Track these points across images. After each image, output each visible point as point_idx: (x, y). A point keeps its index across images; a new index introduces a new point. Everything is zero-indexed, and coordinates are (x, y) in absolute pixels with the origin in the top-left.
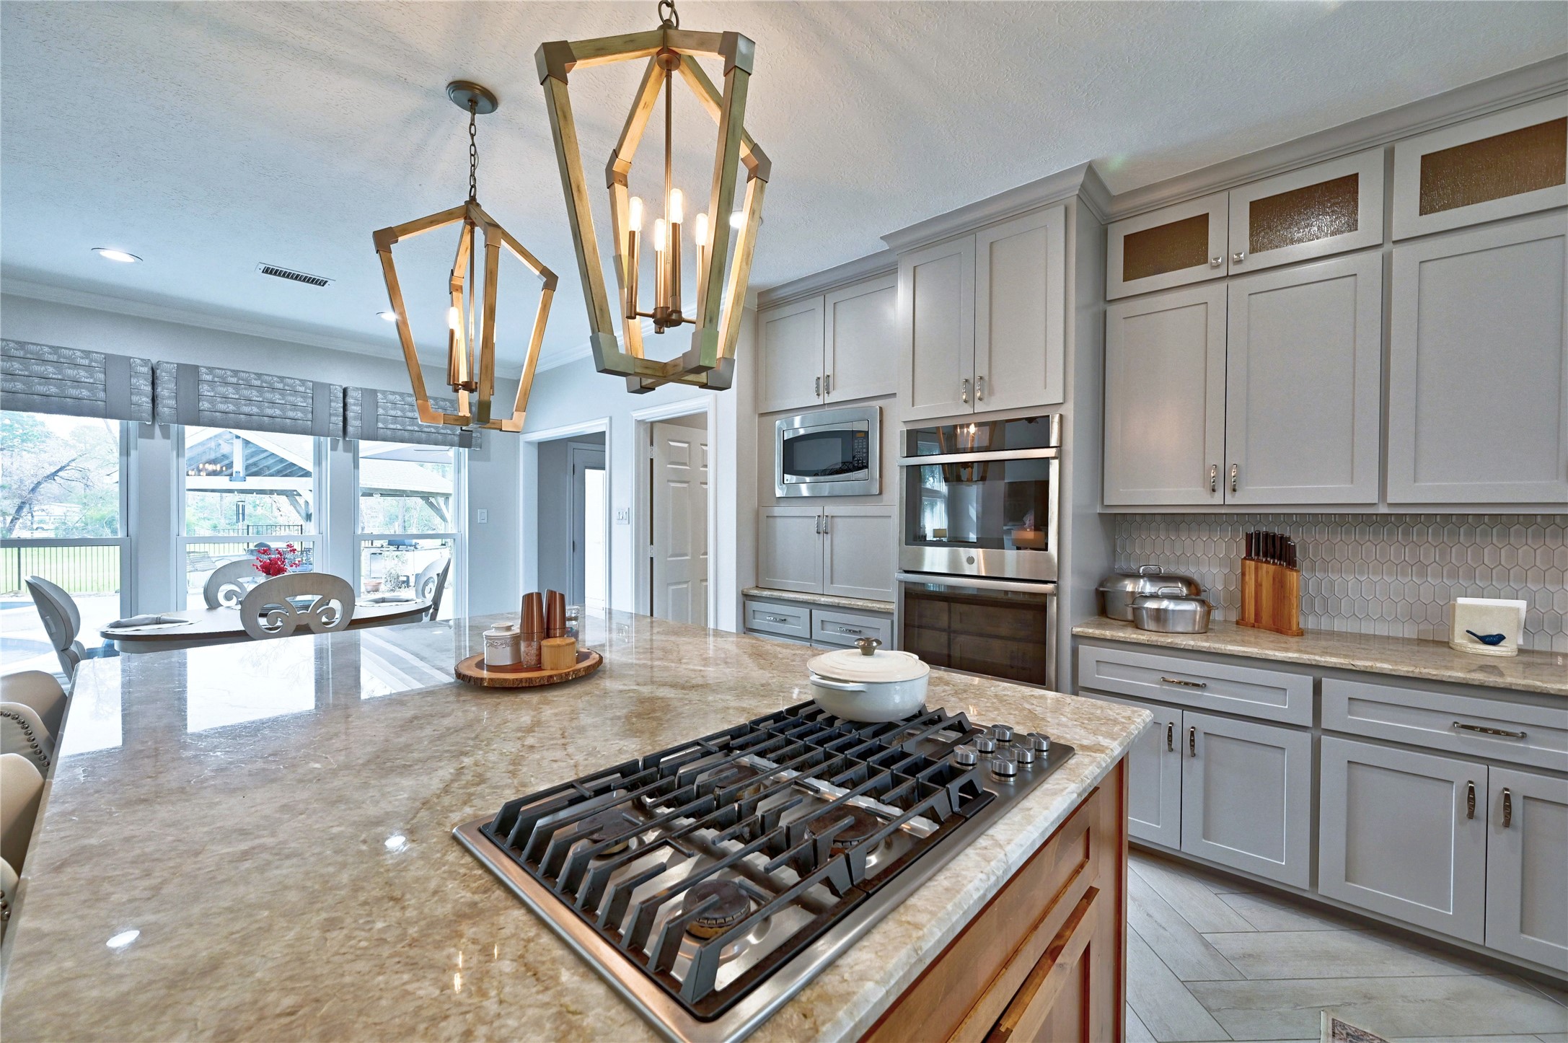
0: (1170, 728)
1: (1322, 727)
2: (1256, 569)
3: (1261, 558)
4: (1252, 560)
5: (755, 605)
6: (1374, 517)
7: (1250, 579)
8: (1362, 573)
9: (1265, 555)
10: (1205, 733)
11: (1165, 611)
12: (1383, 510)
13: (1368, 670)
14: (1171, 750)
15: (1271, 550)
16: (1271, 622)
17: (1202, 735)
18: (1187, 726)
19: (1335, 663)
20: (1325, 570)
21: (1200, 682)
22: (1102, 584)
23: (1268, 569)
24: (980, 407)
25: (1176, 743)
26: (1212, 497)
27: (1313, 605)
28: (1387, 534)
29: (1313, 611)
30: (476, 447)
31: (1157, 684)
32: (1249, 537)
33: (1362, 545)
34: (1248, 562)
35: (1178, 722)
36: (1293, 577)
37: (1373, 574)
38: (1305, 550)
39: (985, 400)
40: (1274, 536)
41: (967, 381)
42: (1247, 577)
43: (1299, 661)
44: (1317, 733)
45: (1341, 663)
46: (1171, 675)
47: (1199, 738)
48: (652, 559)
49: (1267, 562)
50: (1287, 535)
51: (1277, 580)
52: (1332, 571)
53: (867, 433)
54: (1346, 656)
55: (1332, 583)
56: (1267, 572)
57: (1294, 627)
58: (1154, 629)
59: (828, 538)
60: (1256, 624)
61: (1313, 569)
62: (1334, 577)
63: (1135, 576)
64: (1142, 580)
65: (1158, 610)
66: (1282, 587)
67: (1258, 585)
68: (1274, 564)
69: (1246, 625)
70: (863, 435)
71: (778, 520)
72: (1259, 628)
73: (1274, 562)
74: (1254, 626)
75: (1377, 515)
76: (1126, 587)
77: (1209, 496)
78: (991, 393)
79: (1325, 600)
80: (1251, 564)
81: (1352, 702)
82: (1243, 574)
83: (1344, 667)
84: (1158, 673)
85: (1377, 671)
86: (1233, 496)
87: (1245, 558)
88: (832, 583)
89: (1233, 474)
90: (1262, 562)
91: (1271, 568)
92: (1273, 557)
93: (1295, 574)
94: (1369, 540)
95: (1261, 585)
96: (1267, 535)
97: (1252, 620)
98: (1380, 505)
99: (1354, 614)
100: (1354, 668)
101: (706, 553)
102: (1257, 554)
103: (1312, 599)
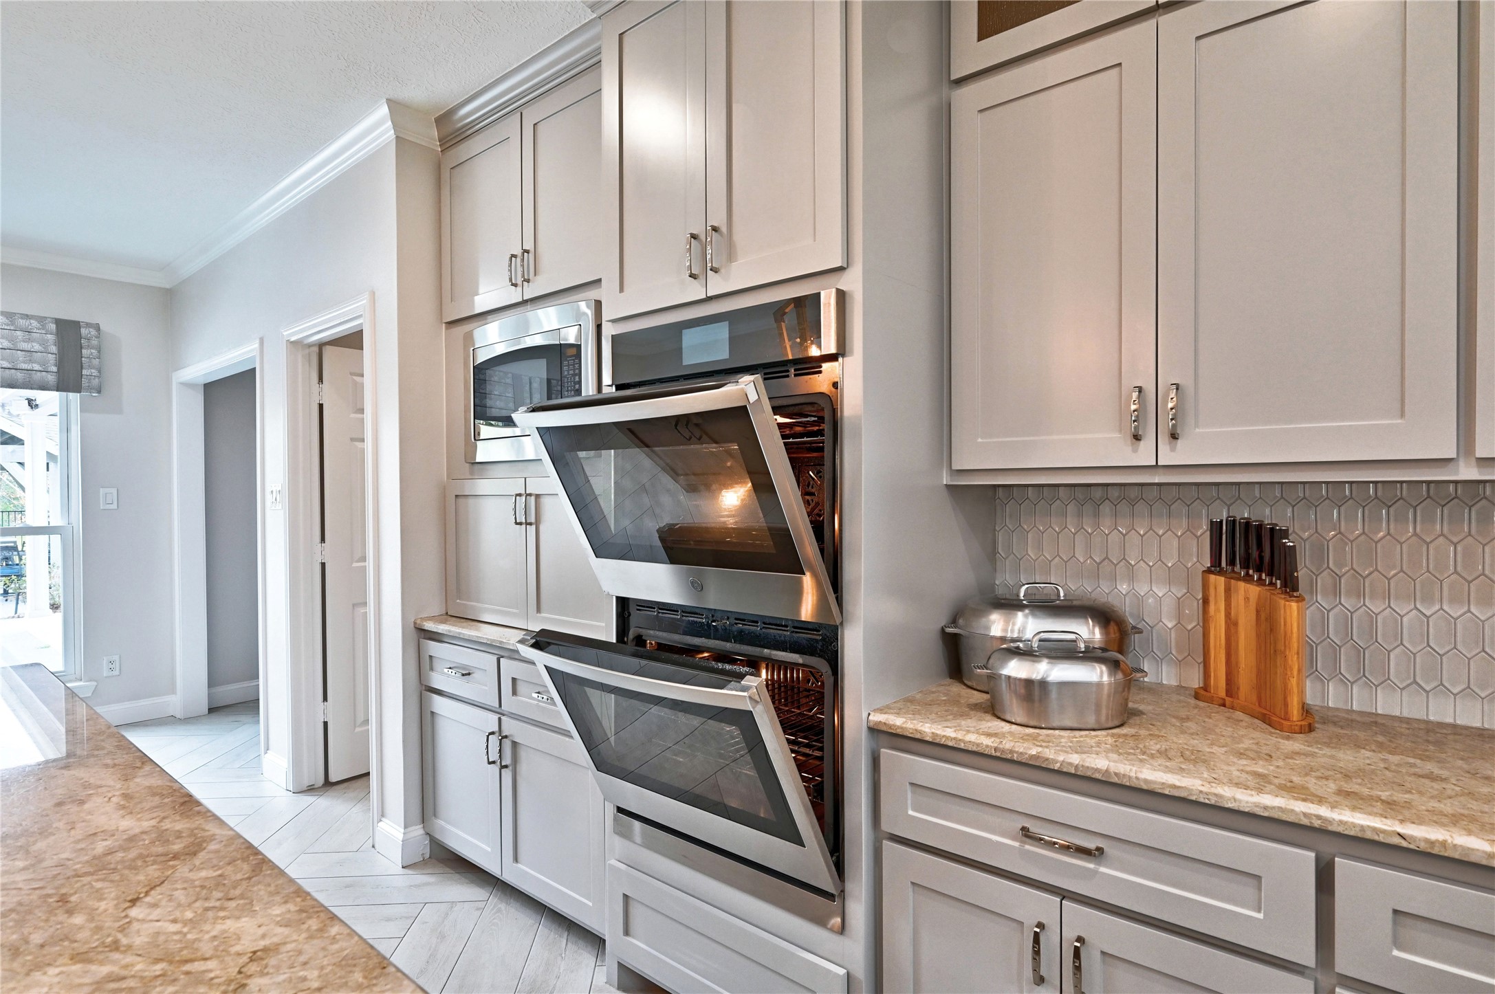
0: (1036, 935)
1: (1337, 970)
2: (1228, 590)
3: (1237, 569)
4: (1221, 572)
5: (434, 648)
6: (1451, 487)
7: (1217, 610)
8: (1428, 599)
9: (1246, 565)
10: (1103, 953)
11: (1043, 684)
12: (1467, 472)
13: (1436, 851)
14: (1040, 980)
15: (1255, 553)
16: (1254, 698)
17: (1098, 955)
18: (1070, 934)
19: (1362, 828)
20: (1359, 593)
21: (1091, 844)
22: (954, 621)
23: (1248, 593)
24: (717, 285)
25: (1049, 968)
26: (1135, 451)
27: (1336, 660)
28: (1478, 521)
29: (1336, 673)
30: (90, 389)
31: (1014, 839)
32: (1215, 527)
33: (1428, 544)
34: (1212, 577)
35: (1052, 921)
36: (1290, 610)
37: (1452, 601)
38: (1320, 553)
39: (723, 271)
40: (1260, 527)
41: (694, 236)
42: (1212, 608)
43: (1284, 817)
44: (1326, 981)
45: (1375, 830)
46: (1039, 823)
47: (1091, 960)
48: (323, 565)
49: (1248, 579)
50: (1282, 525)
51: (1263, 616)
52: (1371, 598)
53: (578, 347)
54: (1391, 808)
55: (1372, 619)
56: (1247, 599)
57: (1295, 713)
58: (1019, 720)
59: (532, 529)
60: (1228, 700)
61: (1336, 591)
62: (1375, 606)
63: (1010, 604)
64: (1020, 614)
65: (1029, 683)
66: (1271, 630)
67: (1231, 624)
68: (1260, 582)
69: (1210, 700)
70: (573, 351)
71: (481, 500)
72: (1232, 708)
73: (1260, 578)
74: (1224, 705)
75: (1456, 482)
76: (988, 628)
77: (1129, 449)
78: (731, 256)
79: (1360, 652)
80: (1218, 582)
81: (1401, 919)
82: (1206, 601)
83: (1381, 838)
84: (1014, 816)
85: (1456, 856)
86: (1173, 449)
87: (1209, 571)
88: (539, 610)
89: (1170, 405)
90: (1239, 579)
91: (1254, 590)
92: (1259, 570)
93: (1294, 605)
94: (1442, 534)
95: (1236, 624)
96: (1247, 524)
97: (1222, 693)
98: (1462, 463)
99: (1415, 682)
100: (1404, 844)
101: (363, 559)
102: (1232, 562)
103: (1335, 651)
